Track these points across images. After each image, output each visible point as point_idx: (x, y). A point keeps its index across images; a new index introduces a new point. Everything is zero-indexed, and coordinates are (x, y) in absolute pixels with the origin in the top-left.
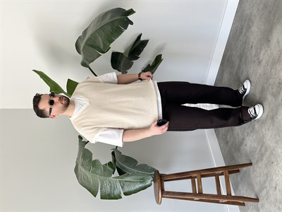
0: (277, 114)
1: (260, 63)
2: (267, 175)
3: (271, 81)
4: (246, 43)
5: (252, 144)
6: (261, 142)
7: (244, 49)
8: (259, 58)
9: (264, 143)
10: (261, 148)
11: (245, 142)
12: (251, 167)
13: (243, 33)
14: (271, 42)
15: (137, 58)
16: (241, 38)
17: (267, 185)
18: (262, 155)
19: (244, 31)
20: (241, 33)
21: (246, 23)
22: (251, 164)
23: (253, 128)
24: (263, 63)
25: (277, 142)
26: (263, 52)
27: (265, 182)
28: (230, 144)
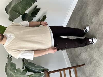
0: (101, 46)
1: (92, 23)
2: (94, 71)
3: (98, 32)
4: (84, 13)
5: (86, 57)
6: (91, 57)
7: (83, 16)
8: (91, 21)
9: (92, 57)
10: (91, 59)
11: (81, 55)
12: (85, 66)
13: (83, 9)
14: (100, 15)
15: (35, 17)
16: (81, 11)
17: (93, 75)
18: (91, 62)
19: (83, 8)
20: (82, 8)
21: (85, 4)
22: (85, 64)
23: (87, 50)
24: (94, 23)
25: (100, 58)
26: (94, 19)
27: (92, 73)
28: (73, 54)
